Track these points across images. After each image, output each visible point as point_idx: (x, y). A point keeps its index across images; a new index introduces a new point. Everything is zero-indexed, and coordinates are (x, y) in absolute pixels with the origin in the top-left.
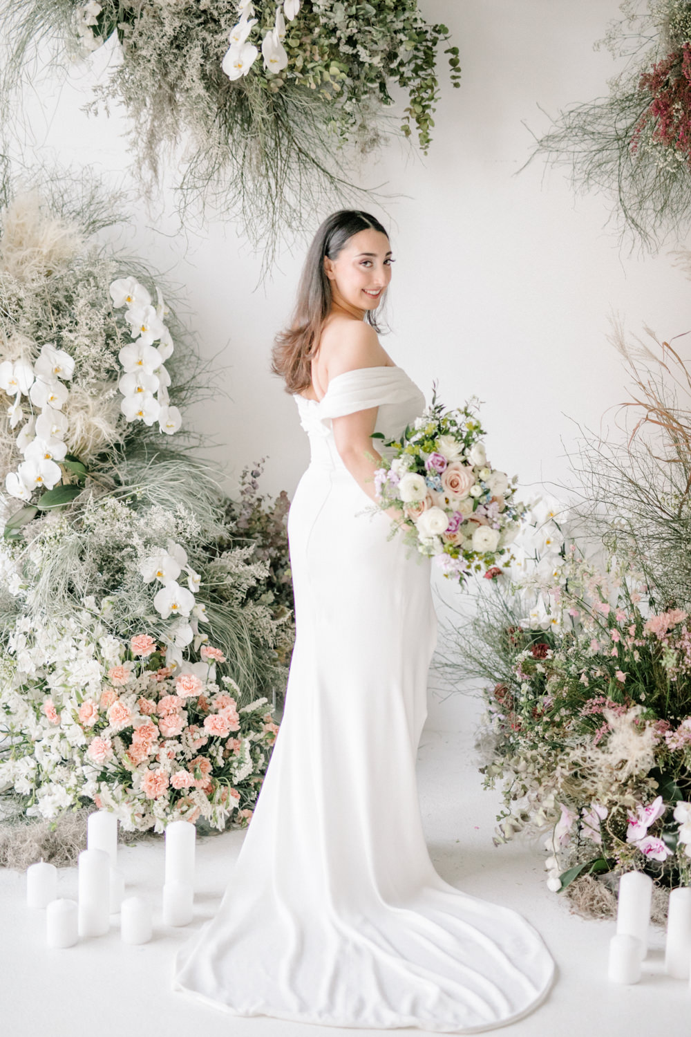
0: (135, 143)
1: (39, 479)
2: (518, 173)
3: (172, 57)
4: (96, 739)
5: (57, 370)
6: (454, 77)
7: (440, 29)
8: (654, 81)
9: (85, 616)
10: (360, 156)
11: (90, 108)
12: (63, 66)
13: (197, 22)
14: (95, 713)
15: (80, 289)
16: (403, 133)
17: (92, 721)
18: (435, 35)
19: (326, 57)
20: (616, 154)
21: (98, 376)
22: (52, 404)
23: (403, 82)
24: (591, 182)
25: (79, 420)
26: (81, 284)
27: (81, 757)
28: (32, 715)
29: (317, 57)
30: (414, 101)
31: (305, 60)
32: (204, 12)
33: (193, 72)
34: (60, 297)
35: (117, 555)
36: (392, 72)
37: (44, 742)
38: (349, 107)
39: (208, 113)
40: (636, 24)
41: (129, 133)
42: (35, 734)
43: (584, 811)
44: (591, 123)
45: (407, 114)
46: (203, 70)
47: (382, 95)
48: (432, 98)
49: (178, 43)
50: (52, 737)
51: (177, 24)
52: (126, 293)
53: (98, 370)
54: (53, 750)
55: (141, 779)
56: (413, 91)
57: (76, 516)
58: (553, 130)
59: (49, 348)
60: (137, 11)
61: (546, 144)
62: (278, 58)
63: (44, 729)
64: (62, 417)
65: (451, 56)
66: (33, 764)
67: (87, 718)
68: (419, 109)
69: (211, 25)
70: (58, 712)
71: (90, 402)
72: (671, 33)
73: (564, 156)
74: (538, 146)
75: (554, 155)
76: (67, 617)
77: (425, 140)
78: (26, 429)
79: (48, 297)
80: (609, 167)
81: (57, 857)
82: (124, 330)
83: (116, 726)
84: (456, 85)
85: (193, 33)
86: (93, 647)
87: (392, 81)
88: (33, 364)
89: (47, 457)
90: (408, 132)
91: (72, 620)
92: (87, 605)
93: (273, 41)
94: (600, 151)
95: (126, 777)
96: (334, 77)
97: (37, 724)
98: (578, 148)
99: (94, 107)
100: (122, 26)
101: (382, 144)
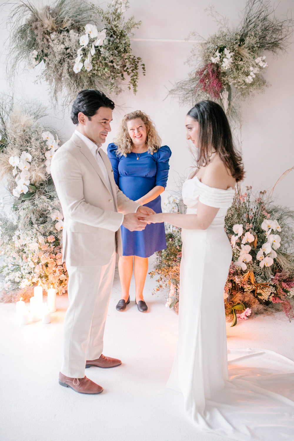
0: (50, 93)
1: (22, 191)
2: (163, 100)
3: (59, 67)
4: (37, 266)
5: (27, 159)
6: (144, 73)
7: (139, 59)
8: (200, 73)
9: (34, 230)
11: (35, 82)
12: (28, 70)
13: (66, 56)
14: (37, 258)
15: (33, 135)
16: (128, 89)
17: (36, 261)
18: (138, 60)
19: (104, 66)
20: (191, 95)
21: (39, 160)
22: (25, 169)
23: (129, 74)
24: (184, 103)
25: (34, 174)
26: (33, 133)
27: (34, 271)
28: (21, 260)
29: (101, 66)
30: (132, 80)
31: (98, 67)
32: (69, 53)
33: (65, 71)
34: (27, 138)
35: (45, 213)
36: (125, 71)
37: (24, 267)
38: (113, 81)
39: (70, 83)
40: (196, 57)
41: (48, 89)
42: (21, 265)
43: (178, 285)
44: (184, 86)
45: (130, 83)
46: (68, 71)
47: (122, 78)
48: (137, 79)
49: (61, 62)
50: (26, 266)
51: (60, 57)
52: (46, 136)
53: (39, 159)
54: (26, 269)
55: (51, 277)
56: (131, 77)
57: (32, 202)
58: (173, 88)
59: (24, 152)
60: (49, 54)
62: (89, 67)
63: (24, 263)
64: (28, 172)
65: (142, 66)
66: (20, 273)
68: (133, 82)
69: (70, 57)
70: (27, 258)
71: (36, 168)
72: (205, 59)
73: (176, 96)
74: (169, 93)
75: (174, 95)
76: (29, 231)
77: (135, 91)
78: (18, 177)
79: (24, 138)
80: (189, 99)
81: (27, 300)
82: (46, 147)
83: (43, 262)
84: (144, 75)
85: (65, 60)
86: (36, 239)
87: (125, 74)
88: (20, 157)
89: (24, 184)
90: (130, 89)
91: (30, 231)
92: (35, 227)
93: (88, 62)
94: (186, 94)
95: (47, 277)
96: (106, 72)
97: (22, 262)
98: (180, 93)
99: (37, 81)
100: (45, 58)
101: (123, 92)
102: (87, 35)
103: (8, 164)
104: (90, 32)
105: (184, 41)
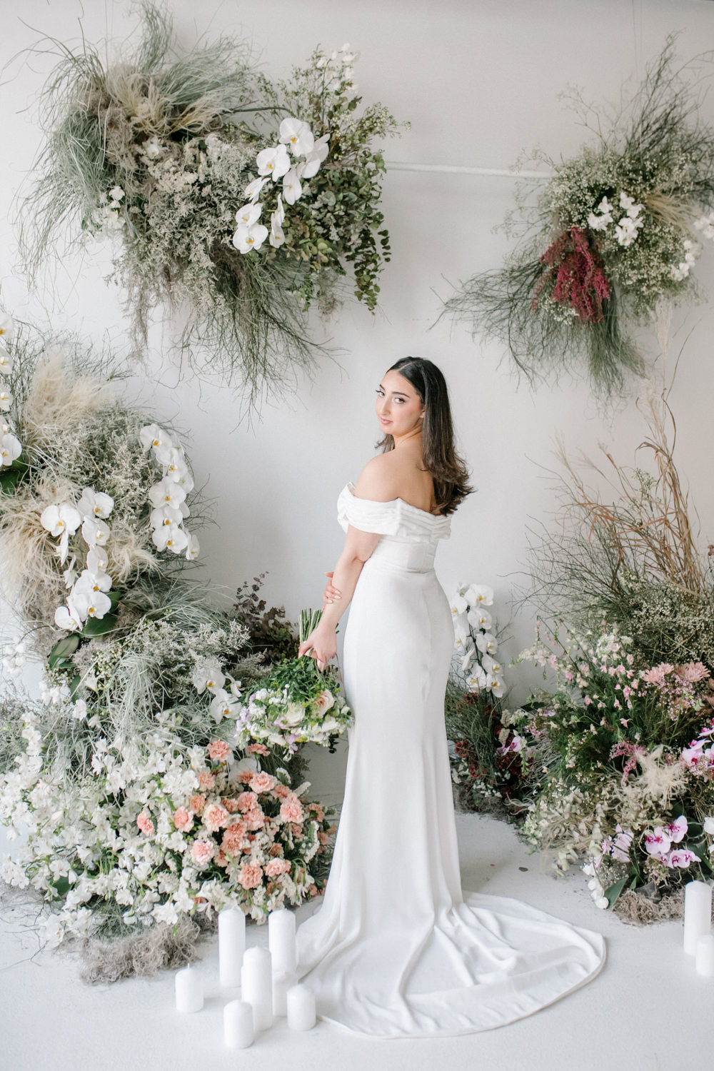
1: (91, 610)
2: (428, 329)
3: (180, 236)
4: (193, 843)
5: (97, 510)
6: (386, 254)
10: (322, 317)
11: (110, 278)
13: (200, 206)
14: (191, 818)
16: (358, 298)
17: (188, 826)
19: (314, 235)
21: (135, 513)
22: (98, 541)
23: (350, 257)
25: (123, 553)
30: (360, 272)
31: (298, 238)
32: (206, 198)
42: (116, 846)
45: (355, 283)
46: (207, 246)
47: (336, 267)
48: (376, 270)
49: (183, 224)
50: (141, 846)
52: (152, 438)
53: (134, 507)
55: (238, 872)
56: (357, 265)
58: (456, 295)
59: (89, 491)
61: (451, 304)
63: (125, 840)
64: (105, 553)
65: (383, 237)
67: (184, 824)
70: (155, 823)
71: (131, 536)
73: (469, 314)
74: (444, 308)
75: (459, 313)
77: (373, 303)
82: (156, 470)
84: (388, 260)
88: (77, 506)
89: (96, 589)
93: (278, 222)
94: (495, 310)
95: (219, 872)
96: (321, 251)
98: (477, 308)
99: (113, 278)
101: (338, 307)
102: (283, 147)
103: (42, 530)
104: (294, 140)
105: (507, 172)
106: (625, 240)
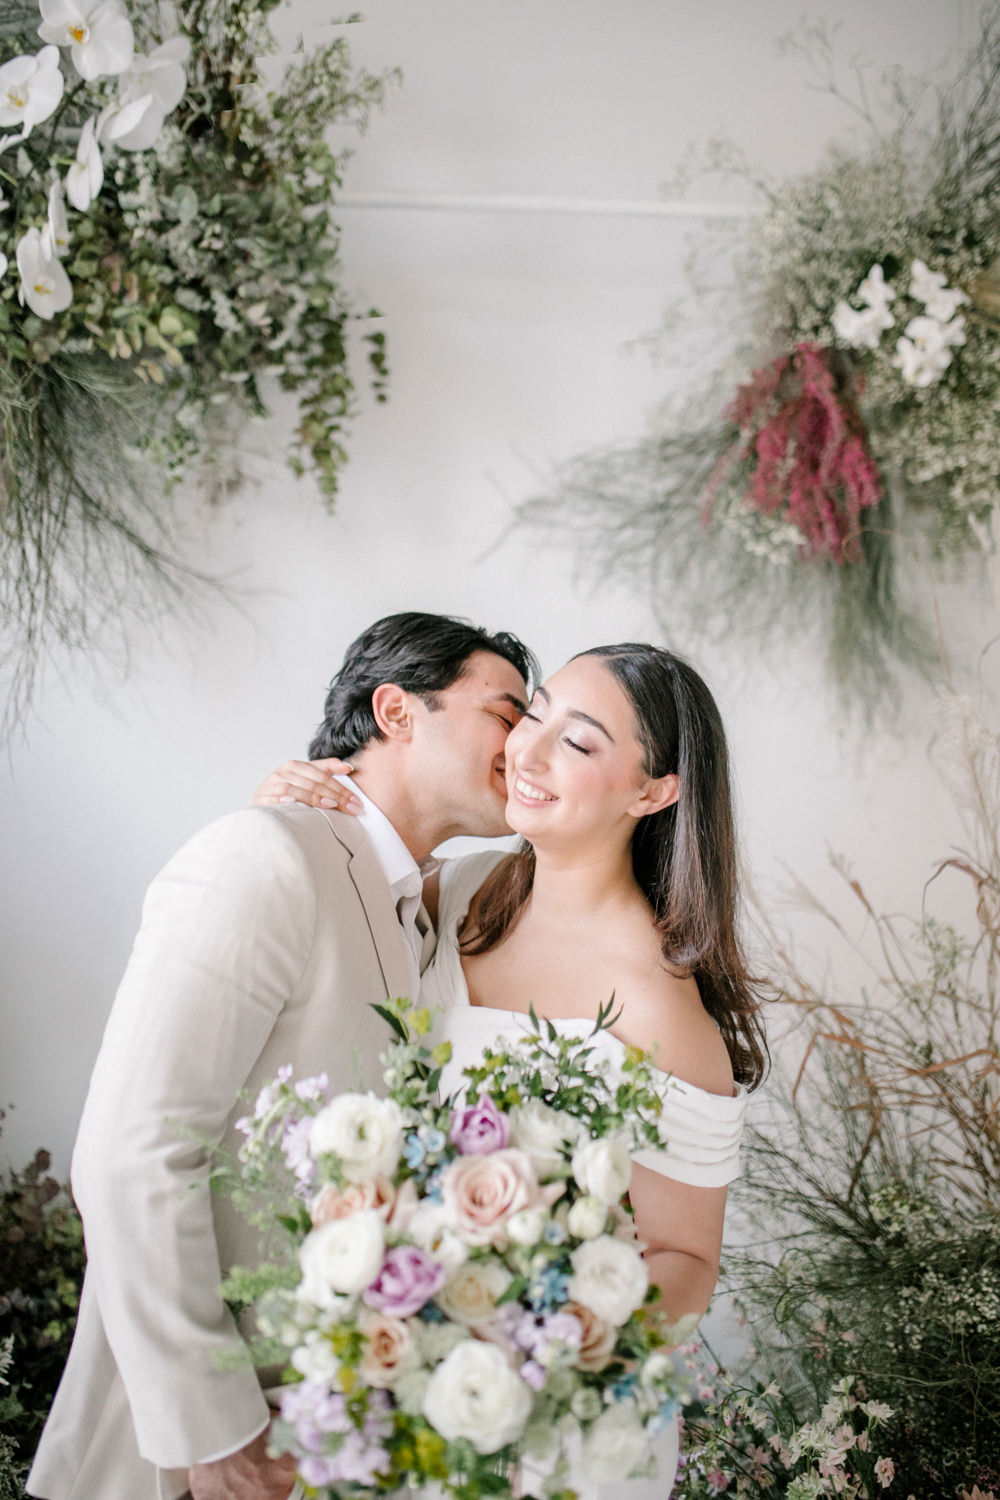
2: (480, 561)
6: (378, 385)
10: (207, 509)
16: (292, 472)
19: (153, 298)
23: (289, 382)
29: (134, 298)
30: (308, 419)
31: (108, 302)
36: (270, 360)
44: (608, 482)
45: (297, 438)
47: (249, 401)
56: (306, 401)
58: (541, 491)
61: (531, 511)
62: (52, 285)
65: (371, 348)
68: (316, 432)
74: (512, 517)
77: (329, 488)
84: (382, 398)
87: (269, 377)
90: (297, 471)
93: (41, 249)
94: (622, 527)
96: (169, 338)
98: (586, 523)
101: (248, 490)
102: (50, 55)
104: (78, 34)
106: (919, 370)
